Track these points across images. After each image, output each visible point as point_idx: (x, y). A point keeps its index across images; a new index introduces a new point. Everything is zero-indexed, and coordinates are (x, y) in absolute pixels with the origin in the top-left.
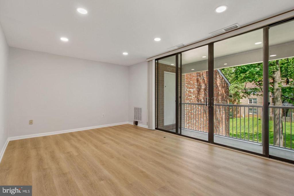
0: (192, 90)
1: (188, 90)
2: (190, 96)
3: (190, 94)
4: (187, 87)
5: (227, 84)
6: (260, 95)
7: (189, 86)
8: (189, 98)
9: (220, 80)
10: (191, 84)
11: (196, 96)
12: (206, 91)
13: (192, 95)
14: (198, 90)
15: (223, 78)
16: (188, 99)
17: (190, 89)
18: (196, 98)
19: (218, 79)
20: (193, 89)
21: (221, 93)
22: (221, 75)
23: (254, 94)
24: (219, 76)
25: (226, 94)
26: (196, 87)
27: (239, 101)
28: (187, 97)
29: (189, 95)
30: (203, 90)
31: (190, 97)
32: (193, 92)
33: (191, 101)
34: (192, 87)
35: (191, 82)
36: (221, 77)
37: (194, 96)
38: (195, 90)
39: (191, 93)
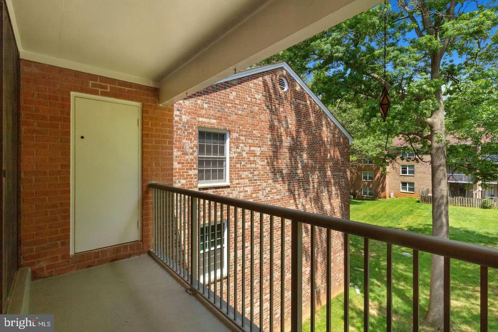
0: (258, 151)
1: (247, 149)
2: (251, 164)
3: (252, 159)
4: (245, 143)
5: (345, 138)
6: (412, 160)
7: (250, 141)
8: (248, 166)
9: (329, 130)
10: (256, 137)
11: (268, 163)
12: (294, 153)
13: (258, 161)
14: (275, 150)
15: (336, 127)
16: (249, 168)
17: (252, 148)
18: (268, 165)
19: (324, 129)
20: (259, 147)
21: (331, 156)
22: (331, 121)
23: (402, 159)
24: (328, 124)
25: (343, 159)
26: (269, 143)
27: (385, 170)
28: (244, 165)
29: (250, 161)
30: (286, 150)
31: (253, 166)
32: (260, 154)
33: (256, 173)
34: (257, 144)
35: (254, 132)
36: (332, 124)
37: (263, 163)
38: (265, 149)
39: (255, 156)
